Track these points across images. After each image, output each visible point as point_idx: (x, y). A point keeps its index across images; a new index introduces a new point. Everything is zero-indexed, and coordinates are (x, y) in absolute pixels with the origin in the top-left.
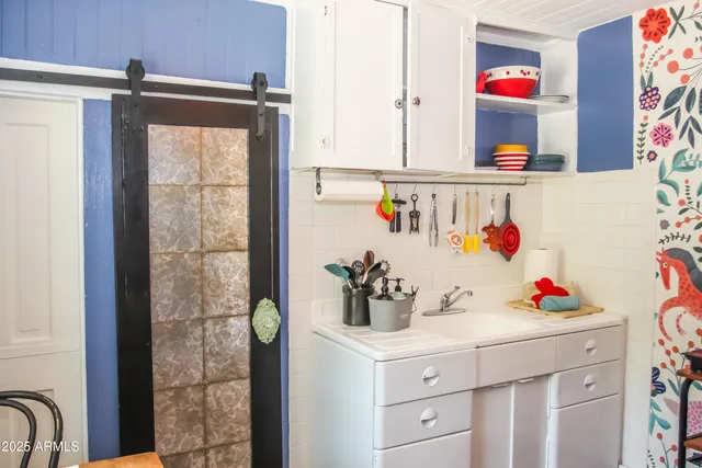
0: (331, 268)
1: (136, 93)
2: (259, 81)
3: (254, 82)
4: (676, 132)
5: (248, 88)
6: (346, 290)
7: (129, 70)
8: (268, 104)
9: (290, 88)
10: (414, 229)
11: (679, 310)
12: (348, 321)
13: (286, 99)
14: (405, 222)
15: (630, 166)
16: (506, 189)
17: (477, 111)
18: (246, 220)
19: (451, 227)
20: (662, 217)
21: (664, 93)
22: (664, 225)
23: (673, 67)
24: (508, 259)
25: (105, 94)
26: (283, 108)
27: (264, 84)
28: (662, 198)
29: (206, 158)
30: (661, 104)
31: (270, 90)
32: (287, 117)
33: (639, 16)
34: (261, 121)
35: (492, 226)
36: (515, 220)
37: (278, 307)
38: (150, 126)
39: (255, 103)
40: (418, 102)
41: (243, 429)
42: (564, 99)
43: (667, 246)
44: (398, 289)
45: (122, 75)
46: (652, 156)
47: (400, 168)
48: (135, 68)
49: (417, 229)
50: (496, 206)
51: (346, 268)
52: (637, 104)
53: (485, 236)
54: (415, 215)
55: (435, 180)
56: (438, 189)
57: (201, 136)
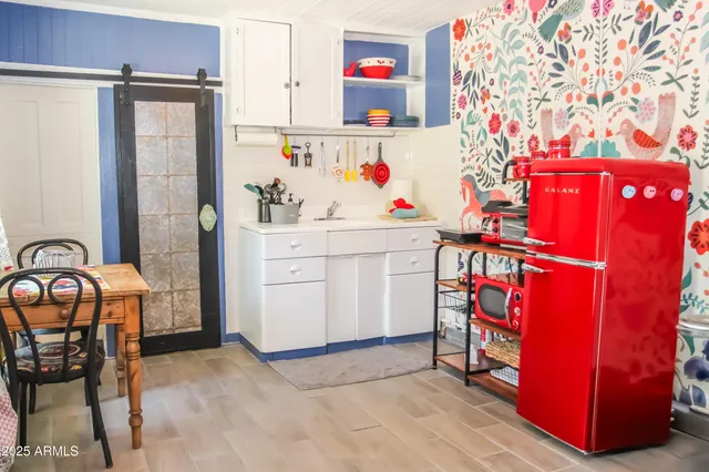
0: (248, 187)
1: (127, 83)
2: (201, 73)
3: (198, 75)
4: (468, 100)
5: (195, 78)
6: (260, 201)
7: (123, 70)
8: (207, 87)
9: (222, 78)
10: (308, 164)
11: (470, 214)
12: (261, 220)
13: (219, 84)
14: (301, 160)
15: (448, 123)
16: (378, 140)
17: (345, 88)
18: (195, 157)
19: (336, 164)
20: (462, 155)
21: (463, 75)
22: (464, 160)
23: (467, 58)
24: (381, 187)
25: (110, 84)
26: (217, 90)
27: (205, 75)
28: (463, 144)
29: (169, 120)
30: (462, 81)
31: (208, 79)
32: (220, 95)
33: (452, 23)
34: (203, 98)
35: (367, 164)
36: (386, 160)
37: (215, 210)
38: (136, 102)
39: (199, 87)
40: (298, 84)
41: (195, 281)
42: (417, 78)
43: (465, 173)
44: (290, 200)
45: (119, 73)
46: (458, 116)
47: (288, 125)
48: (127, 69)
49: (310, 165)
50: (371, 151)
51: (257, 187)
52: (452, 81)
53: (362, 170)
54: (308, 156)
55: (323, 134)
56: (325, 139)
57: (166, 108)
